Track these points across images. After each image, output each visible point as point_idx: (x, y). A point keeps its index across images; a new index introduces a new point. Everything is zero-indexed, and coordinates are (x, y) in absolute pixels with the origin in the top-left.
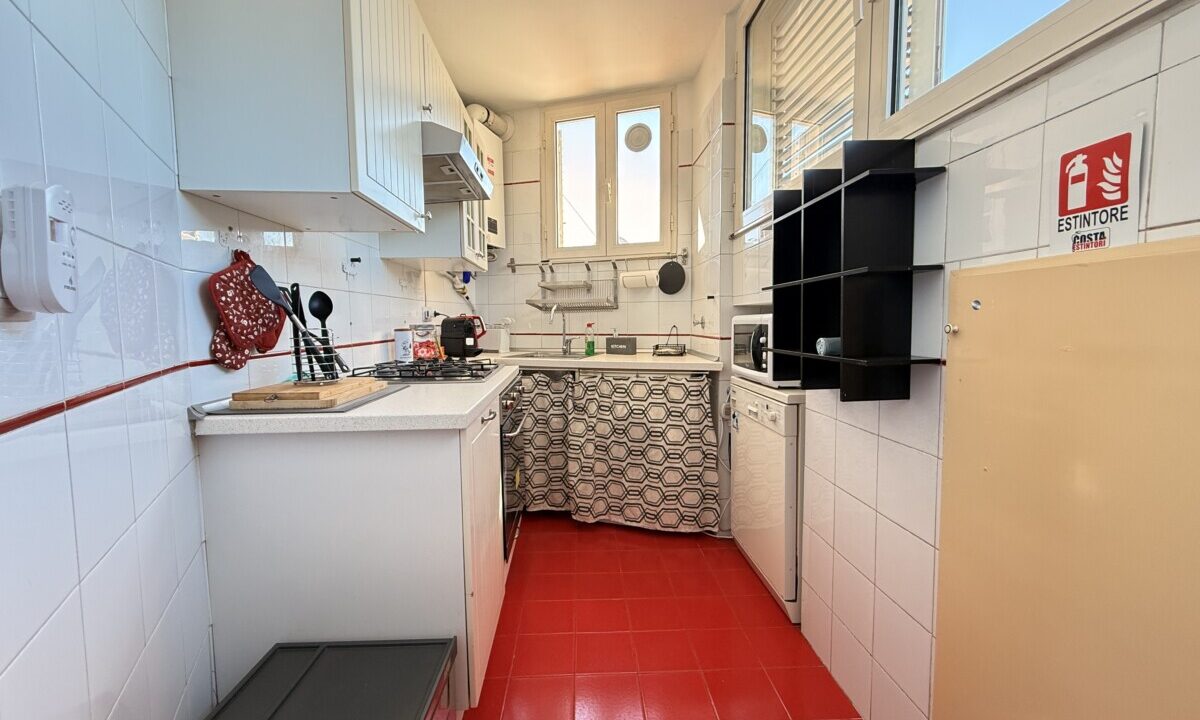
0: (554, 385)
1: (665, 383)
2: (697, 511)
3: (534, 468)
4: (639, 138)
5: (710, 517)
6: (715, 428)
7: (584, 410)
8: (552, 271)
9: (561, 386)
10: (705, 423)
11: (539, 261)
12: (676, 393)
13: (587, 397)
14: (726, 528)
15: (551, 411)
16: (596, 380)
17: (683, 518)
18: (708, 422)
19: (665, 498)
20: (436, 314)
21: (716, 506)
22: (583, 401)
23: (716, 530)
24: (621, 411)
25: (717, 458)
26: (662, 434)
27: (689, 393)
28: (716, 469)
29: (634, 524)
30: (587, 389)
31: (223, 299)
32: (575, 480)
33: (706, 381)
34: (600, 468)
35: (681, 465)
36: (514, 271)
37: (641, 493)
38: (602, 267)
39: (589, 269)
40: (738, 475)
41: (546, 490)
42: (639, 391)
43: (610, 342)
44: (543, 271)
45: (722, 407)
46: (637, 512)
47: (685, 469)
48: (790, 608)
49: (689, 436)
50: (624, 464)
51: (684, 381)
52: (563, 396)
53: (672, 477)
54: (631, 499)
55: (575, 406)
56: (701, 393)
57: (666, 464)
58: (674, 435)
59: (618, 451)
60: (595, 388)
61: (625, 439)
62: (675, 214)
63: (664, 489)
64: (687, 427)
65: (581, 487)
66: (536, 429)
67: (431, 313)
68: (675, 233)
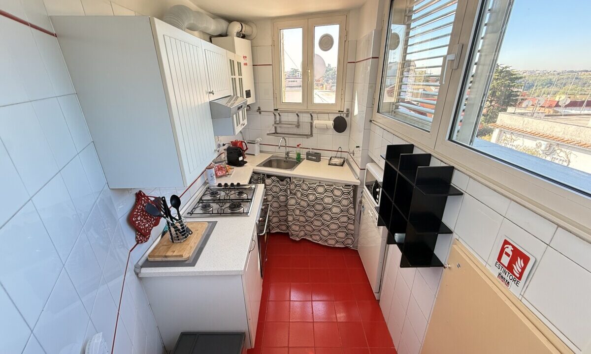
0: (281, 183)
1: (333, 188)
2: (344, 240)
3: (273, 216)
4: (326, 43)
5: (350, 241)
6: (354, 208)
7: (295, 194)
8: (280, 115)
9: (284, 183)
10: (350, 206)
11: (273, 110)
12: (338, 193)
13: (296, 189)
14: (356, 245)
15: (280, 193)
16: (301, 182)
17: (337, 242)
18: (351, 205)
19: (330, 234)
20: (224, 145)
21: (352, 238)
22: (295, 191)
23: (351, 246)
24: (312, 197)
25: (354, 220)
26: (330, 209)
27: (343, 193)
28: (354, 224)
29: (316, 242)
30: (296, 186)
31: (137, 222)
32: (291, 223)
33: (352, 188)
34: (302, 219)
35: (338, 222)
36: (260, 113)
37: (319, 231)
38: (305, 115)
39: (298, 116)
40: (363, 227)
41: (278, 224)
42: (321, 190)
43: (308, 154)
44: (275, 115)
45: (358, 200)
46: (318, 238)
47: (340, 224)
48: (376, 295)
49: (342, 211)
50: (313, 219)
51: (341, 188)
52: (285, 187)
53: (333, 227)
54: (315, 233)
55: (291, 192)
56: (349, 193)
57: (331, 222)
58: (335, 210)
59: (310, 214)
60: (300, 186)
61: (313, 209)
62: (344, 90)
63: (330, 231)
64: (342, 208)
65: (293, 227)
66: (273, 200)
67: (221, 144)
68: (343, 101)
